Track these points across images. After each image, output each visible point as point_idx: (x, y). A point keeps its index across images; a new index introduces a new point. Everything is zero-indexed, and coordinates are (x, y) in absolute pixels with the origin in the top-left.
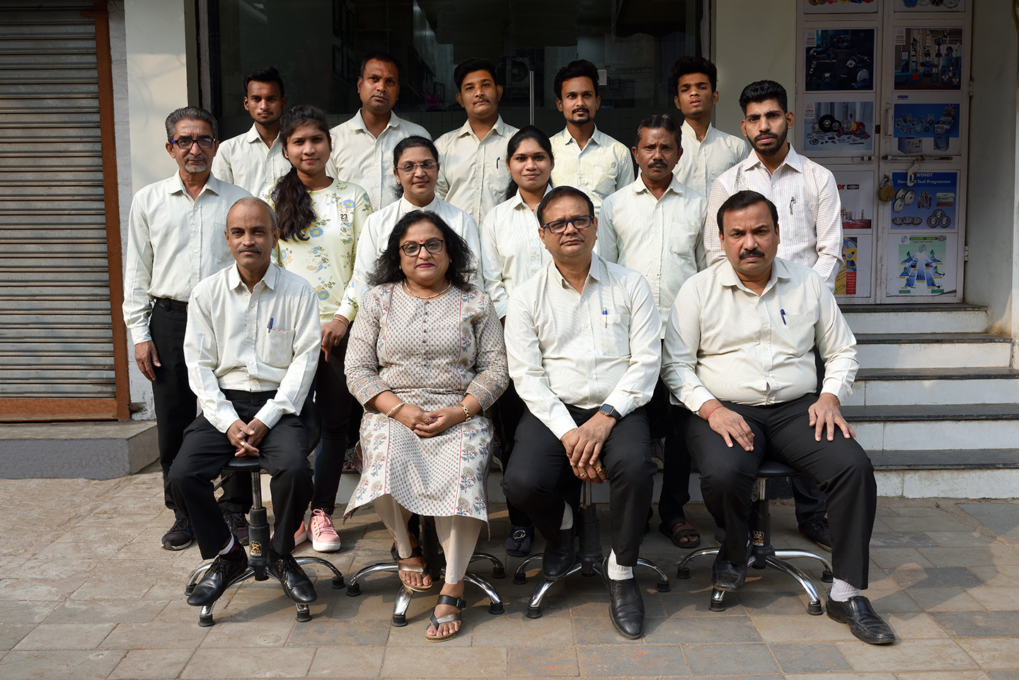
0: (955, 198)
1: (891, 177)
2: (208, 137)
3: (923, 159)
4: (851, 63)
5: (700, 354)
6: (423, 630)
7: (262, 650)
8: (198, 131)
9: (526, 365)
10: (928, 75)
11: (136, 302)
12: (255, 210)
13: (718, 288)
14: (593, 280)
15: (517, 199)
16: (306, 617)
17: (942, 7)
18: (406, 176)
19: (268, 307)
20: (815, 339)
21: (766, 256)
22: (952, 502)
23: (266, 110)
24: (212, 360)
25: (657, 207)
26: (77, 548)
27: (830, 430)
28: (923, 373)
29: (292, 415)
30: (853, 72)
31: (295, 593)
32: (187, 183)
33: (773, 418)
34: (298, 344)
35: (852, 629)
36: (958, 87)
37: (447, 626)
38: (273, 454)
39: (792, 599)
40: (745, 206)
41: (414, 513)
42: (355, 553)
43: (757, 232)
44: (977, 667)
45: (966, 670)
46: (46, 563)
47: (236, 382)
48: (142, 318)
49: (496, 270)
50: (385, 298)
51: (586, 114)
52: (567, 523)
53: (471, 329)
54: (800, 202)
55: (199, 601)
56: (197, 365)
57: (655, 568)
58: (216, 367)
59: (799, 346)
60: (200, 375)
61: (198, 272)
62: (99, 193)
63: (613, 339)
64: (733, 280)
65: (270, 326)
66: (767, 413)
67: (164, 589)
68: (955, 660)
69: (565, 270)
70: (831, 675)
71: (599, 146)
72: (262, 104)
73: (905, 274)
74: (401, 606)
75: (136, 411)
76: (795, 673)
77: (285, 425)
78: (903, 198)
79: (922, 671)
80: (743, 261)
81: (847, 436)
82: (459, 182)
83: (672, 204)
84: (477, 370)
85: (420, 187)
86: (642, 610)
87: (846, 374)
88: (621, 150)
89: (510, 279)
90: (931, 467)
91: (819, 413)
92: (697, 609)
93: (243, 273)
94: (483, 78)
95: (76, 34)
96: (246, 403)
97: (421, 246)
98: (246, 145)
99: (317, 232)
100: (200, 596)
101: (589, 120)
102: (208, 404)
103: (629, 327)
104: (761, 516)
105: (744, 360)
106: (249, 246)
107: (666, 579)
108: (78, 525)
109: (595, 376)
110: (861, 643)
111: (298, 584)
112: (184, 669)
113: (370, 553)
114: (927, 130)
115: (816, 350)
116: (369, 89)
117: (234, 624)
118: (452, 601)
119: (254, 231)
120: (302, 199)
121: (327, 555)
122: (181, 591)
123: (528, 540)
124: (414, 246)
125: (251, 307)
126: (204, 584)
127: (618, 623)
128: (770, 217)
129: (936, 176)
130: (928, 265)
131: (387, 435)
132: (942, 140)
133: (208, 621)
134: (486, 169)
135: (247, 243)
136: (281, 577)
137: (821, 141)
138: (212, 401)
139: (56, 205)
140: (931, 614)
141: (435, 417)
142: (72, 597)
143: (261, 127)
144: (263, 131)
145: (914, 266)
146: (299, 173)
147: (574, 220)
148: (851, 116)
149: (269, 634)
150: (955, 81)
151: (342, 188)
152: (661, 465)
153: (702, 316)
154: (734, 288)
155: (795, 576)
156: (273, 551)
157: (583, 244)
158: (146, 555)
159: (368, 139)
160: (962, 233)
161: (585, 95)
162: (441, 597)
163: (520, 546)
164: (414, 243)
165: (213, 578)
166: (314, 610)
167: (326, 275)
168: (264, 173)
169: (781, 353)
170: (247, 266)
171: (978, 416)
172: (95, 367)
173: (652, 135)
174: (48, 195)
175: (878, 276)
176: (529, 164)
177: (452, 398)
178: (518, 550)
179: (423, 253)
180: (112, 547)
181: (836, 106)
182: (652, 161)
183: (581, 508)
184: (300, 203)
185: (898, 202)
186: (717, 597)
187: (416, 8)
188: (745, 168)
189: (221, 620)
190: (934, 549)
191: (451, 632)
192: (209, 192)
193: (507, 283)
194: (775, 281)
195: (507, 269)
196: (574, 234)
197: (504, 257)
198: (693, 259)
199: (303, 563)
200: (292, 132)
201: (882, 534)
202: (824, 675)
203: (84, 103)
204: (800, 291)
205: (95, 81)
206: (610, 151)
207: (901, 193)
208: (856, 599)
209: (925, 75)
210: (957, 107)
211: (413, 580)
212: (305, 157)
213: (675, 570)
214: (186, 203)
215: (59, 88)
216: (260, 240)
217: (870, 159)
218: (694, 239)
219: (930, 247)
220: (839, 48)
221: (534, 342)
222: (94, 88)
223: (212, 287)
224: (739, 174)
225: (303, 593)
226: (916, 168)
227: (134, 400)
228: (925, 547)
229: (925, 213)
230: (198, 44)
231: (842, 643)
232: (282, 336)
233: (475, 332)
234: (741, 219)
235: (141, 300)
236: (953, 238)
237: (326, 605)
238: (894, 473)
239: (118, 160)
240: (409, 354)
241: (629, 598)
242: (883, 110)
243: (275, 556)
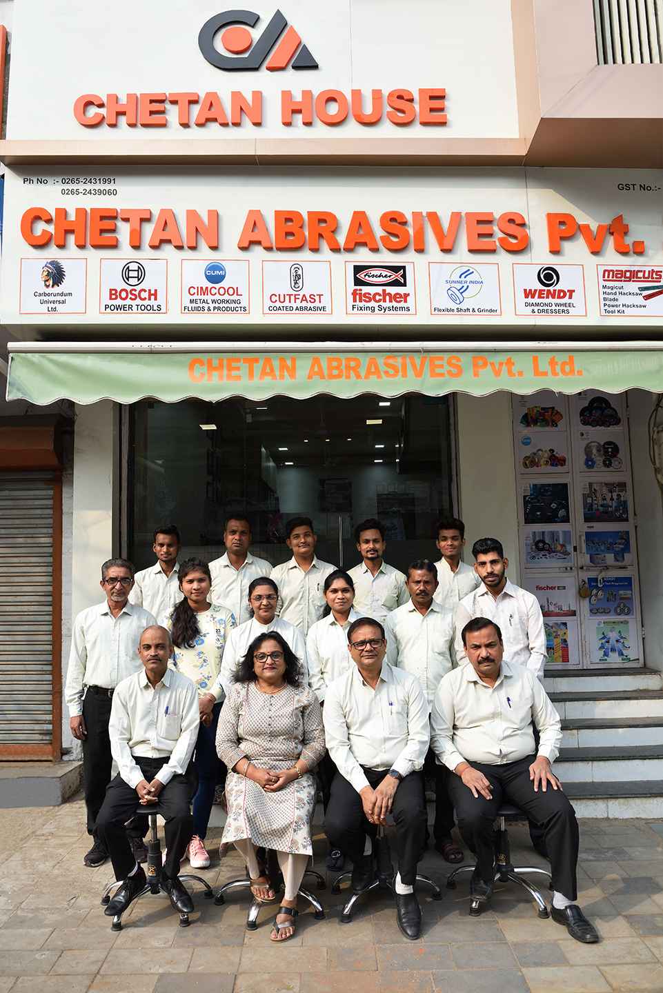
0: (632, 594)
1: (587, 581)
2: (128, 578)
3: (608, 569)
4: (554, 506)
5: (455, 727)
6: (266, 932)
7: (156, 950)
8: (122, 574)
9: (336, 739)
10: (605, 512)
11: (73, 688)
12: (159, 633)
13: (465, 683)
14: (383, 681)
15: (331, 618)
16: (186, 923)
17: (611, 469)
18: (257, 604)
19: (166, 698)
20: (532, 716)
21: (496, 661)
22: (644, 822)
23: (167, 553)
24: (127, 736)
25: (423, 621)
26: (24, 866)
27: (544, 783)
28: (618, 723)
29: (181, 774)
30: (556, 511)
31: (179, 905)
32: (111, 607)
33: (505, 774)
34: (184, 724)
35: (569, 930)
36: (627, 520)
37: (285, 931)
38: (167, 804)
39: (527, 905)
40: (479, 629)
41: (260, 847)
42: (220, 869)
43: (488, 646)
44: (656, 960)
45: (648, 963)
46: (3, 878)
47: (144, 752)
48: (77, 699)
49: (317, 667)
50: (243, 692)
51: (376, 553)
52: (368, 851)
53: (300, 714)
54: (516, 617)
55: (113, 912)
56: (117, 740)
57: (430, 882)
58: (130, 740)
59: (521, 722)
60: (119, 746)
61: (116, 667)
62: (49, 600)
63: (396, 724)
64: (475, 677)
65: (166, 712)
66: (501, 770)
67: (86, 899)
68: (641, 955)
69: (365, 673)
70: (554, 968)
71: (386, 574)
72: (164, 549)
73: (601, 648)
74: (253, 914)
75: (66, 754)
76: (529, 967)
77: (175, 783)
78: (596, 595)
79: (618, 964)
80: (481, 665)
81: (556, 788)
82: (292, 600)
83: (432, 618)
84: (305, 742)
85: (266, 612)
86: (419, 917)
87: (553, 741)
88: (401, 577)
89: (327, 673)
90: (626, 796)
91: (536, 771)
92: (460, 915)
93: (149, 675)
94: (306, 531)
95: (39, 496)
96: (149, 766)
97: (268, 656)
98: (153, 575)
99: (200, 642)
100: (114, 908)
101: (378, 557)
102: (124, 768)
103: (407, 713)
104: (503, 843)
105: (484, 733)
106: (154, 656)
107: (438, 890)
108: (24, 845)
109: (384, 750)
110: (575, 941)
111: (182, 898)
112: (102, 966)
113: (231, 869)
114: (608, 549)
115: (533, 723)
116: (231, 540)
117: (136, 929)
118: (288, 911)
119: (157, 646)
120: (191, 619)
121: (200, 870)
122: (99, 901)
123: (342, 858)
124: (264, 656)
125: (154, 699)
126: (116, 899)
127: (402, 927)
128: (496, 635)
129: (618, 579)
130: (617, 641)
131: (244, 790)
132: (619, 555)
133: (118, 927)
134: (311, 591)
135: (153, 654)
136: (170, 893)
137: (537, 557)
138: (127, 766)
139: (20, 608)
140: (626, 917)
141: (278, 778)
142: (22, 906)
143: (163, 564)
144: (164, 566)
145: (608, 642)
146: (189, 600)
147: (371, 641)
148: (556, 540)
149: (161, 937)
150: (625, 516)
151: (217, 611)
152: (434, 796)
153: (455, 702)
154: (475, 683)
155: (528, 888)
156: (164, 874)
157: (376, 657)
158: (72, 871)
159: (232, 571)
160: (639, 619)
161: (375, 541)
162: (281, 908)
163: (336, 863)
164: (264, 653)
165: (123, 894)
166: (193, 916)
167: (205, 671)
168: (163, 594)
169: (509, 728)
170: (152, 670)
171: (658, 756)
172: (37, 722)
173: (418, 574)
174: (14, 602)
175: (584, 649)
176: (340, 595)
177: (289, 763)
178: (335, 866)
179: (269, 660)
180: (49, 864)
181: (546, 534)
182: (418, 591)
183: (377, 839)
184: (189, 622)
185: (593, 598)
186: (474, 905)
187: (263, 450)
188: (478, 595)
189: (127, 926)
190: (630, 862)
191: (288, 935)
192: (125, 613)
193: (325, 675)
194: (502, 677)
195: (325, 667)
196: (371, 651)
197: (323, 658)
198: (448, 656)
199: (184, 881)
200: (186, 575)
201: (593, 849)
202: (549, 968)
203: (42, 540)
204: (519, 684)
205: (51, 526)
206: (393, 577)
207: (594, 592)
208: (570, 907)
209: (604, 512)
210: (627, 533)
211: (262, 893)
212: (194, 591)
213: (445, 881)
214: (110, 620)
215: (26, 531)
216: (161, 652)
217: (571, 568)
218: (448, 642)
219: (618, 628)
220: (545, 496)
221: (343, 723)
222: (50, 531)
223: (128, 685)
224: (475, 598)
225: (185, 905)
226: (603, 574)
227: (65, 745)
228: (623, 860)
229: (613, 605)
230: (120, 502)
231: (562, 942)
232: (174, 719)
233: (303, 716)
234: (478, 637)
235: (77, 687)
236: (633, 621)
237: (200, 913)
238: (601, 800)
239: (63, 578)
240: (258, 734)
241: (410, 908)
242: (578, 536)
243: (166, 878)
